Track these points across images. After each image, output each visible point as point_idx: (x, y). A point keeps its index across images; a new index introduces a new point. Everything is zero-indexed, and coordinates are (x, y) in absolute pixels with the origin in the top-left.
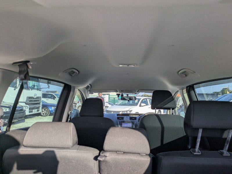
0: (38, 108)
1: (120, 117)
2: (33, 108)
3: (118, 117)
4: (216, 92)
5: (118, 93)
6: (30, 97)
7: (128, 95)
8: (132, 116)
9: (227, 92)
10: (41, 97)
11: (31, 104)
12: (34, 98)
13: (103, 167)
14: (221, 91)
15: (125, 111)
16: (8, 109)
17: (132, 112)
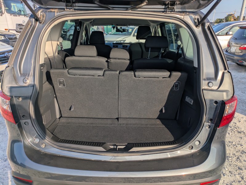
1: (115, 46)
3: (113, 46)
4: (219, 19)
5: (114, 26)
6: (19, 25)
7: (121, 27)
8: (124, 45)
9: (231, 19)
12: (23, 26)
13: (110, 65)
14: (226, 17)
15: (119, 41)
17: (126, 42)
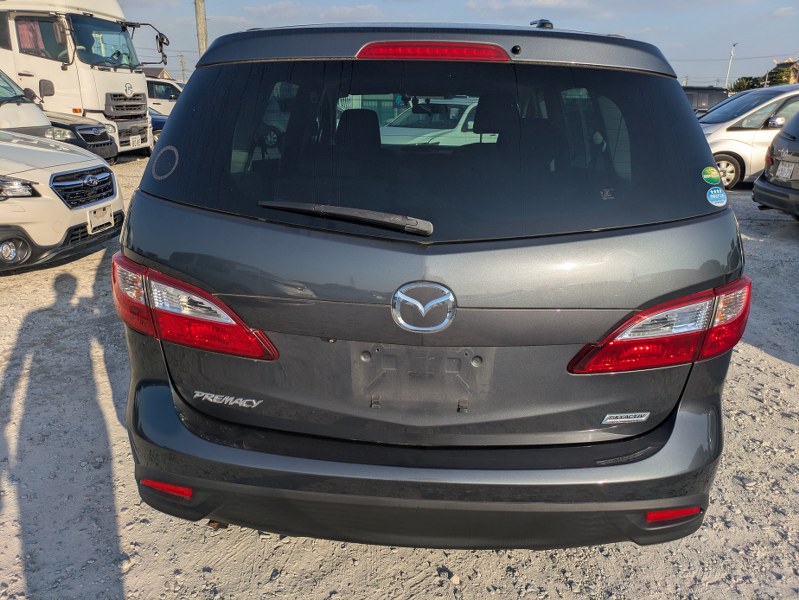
0: (142, 131)
2: (129, 133)
4: (748, 79)
6: (115, 96)
10: (144, 94)
11: (121, 117)
12: (126, 99)
16: (68, 132)
